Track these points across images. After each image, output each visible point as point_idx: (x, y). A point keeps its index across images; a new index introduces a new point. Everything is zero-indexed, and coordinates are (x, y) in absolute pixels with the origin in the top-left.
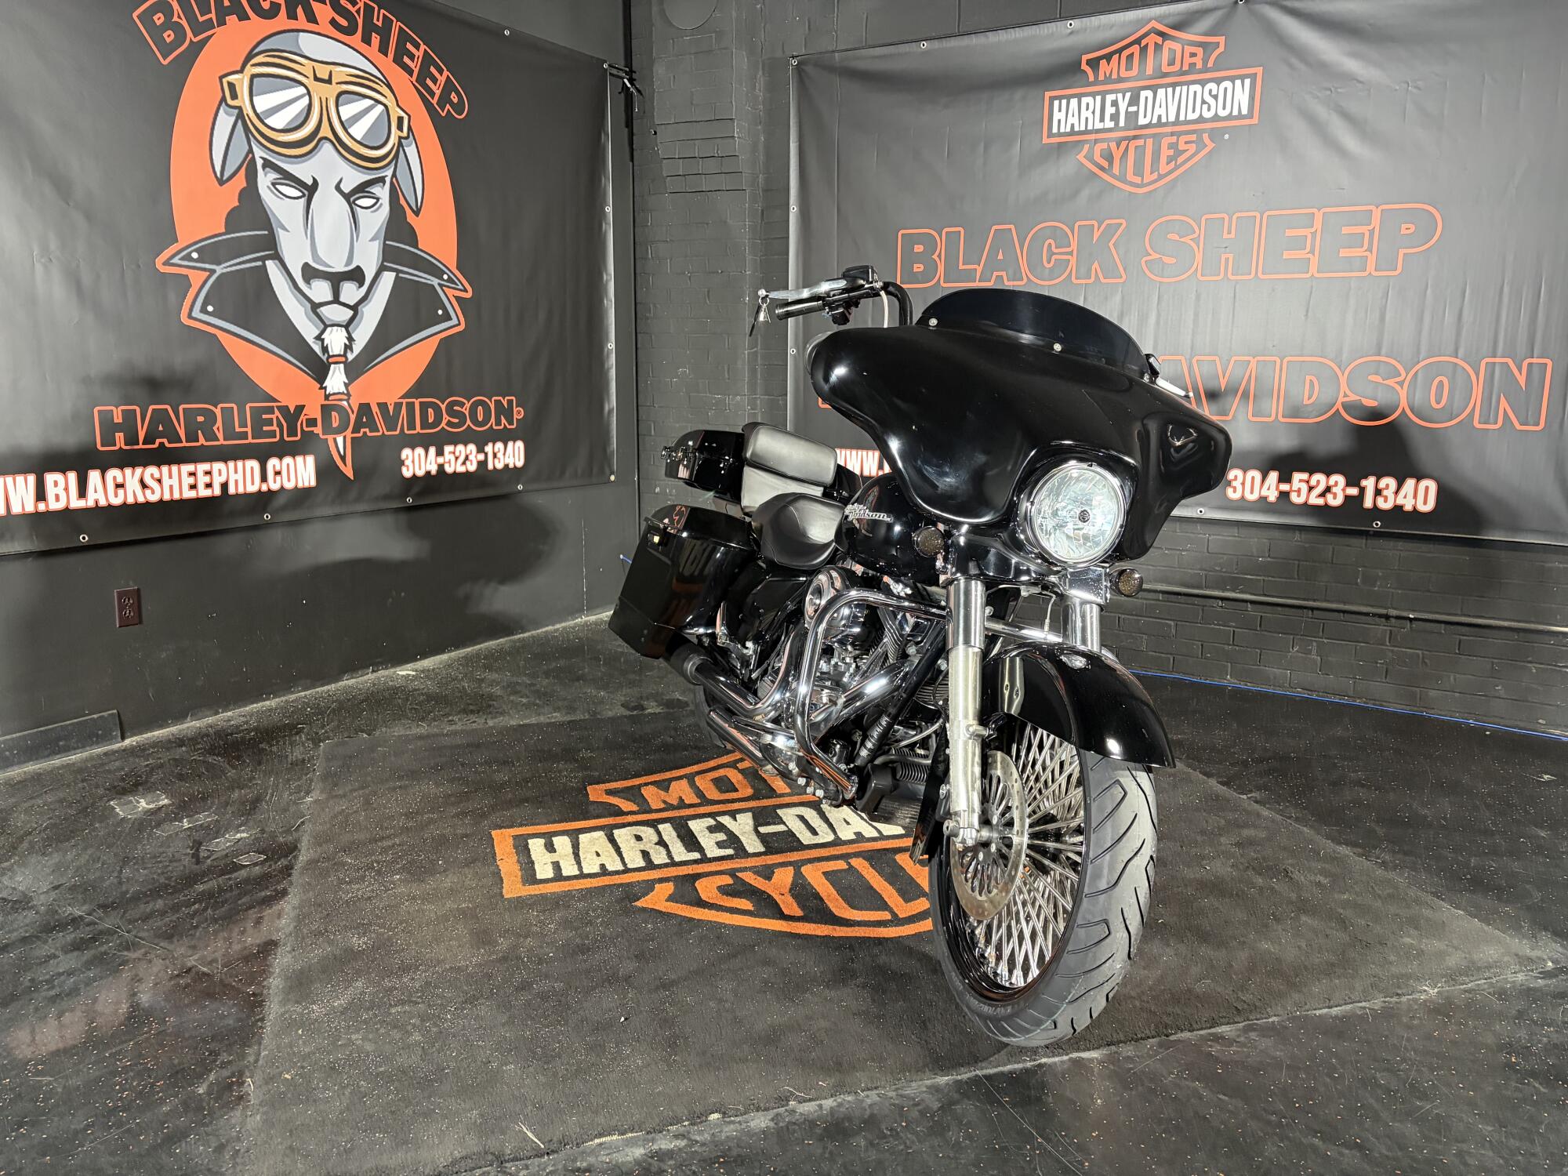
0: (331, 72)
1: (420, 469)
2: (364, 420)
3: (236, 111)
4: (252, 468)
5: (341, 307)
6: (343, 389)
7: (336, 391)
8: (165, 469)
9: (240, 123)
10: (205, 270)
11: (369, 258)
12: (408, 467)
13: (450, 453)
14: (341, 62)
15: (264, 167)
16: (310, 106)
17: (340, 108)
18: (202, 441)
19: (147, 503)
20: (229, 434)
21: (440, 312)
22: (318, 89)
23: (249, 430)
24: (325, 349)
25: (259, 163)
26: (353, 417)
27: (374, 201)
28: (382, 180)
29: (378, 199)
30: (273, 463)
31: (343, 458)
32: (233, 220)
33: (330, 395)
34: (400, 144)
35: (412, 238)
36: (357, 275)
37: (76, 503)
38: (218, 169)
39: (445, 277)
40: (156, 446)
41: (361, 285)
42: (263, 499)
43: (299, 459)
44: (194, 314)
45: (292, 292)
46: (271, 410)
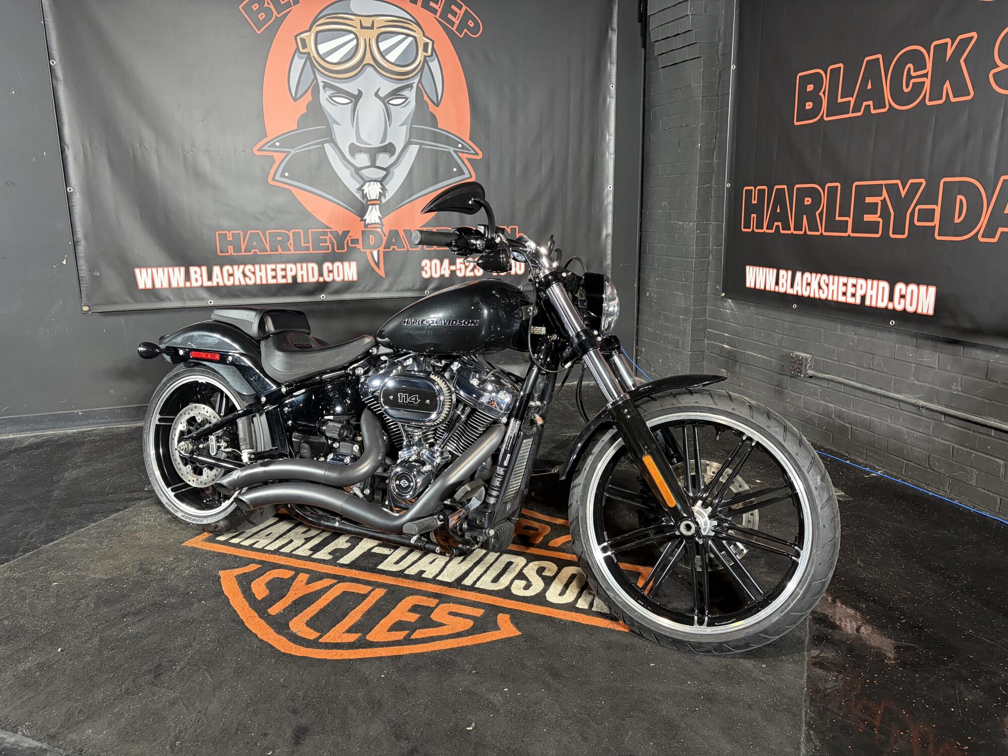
0: (373, 22)
1: (436, 273)
2: (394, 240)
3: (306, 55)
4: (313, 268)
5: (377, 169)
6: (378, 221)
7: (373, 222)
8: (257, 267)
9: (308, 61)
10: (284, 152)
11: (398, 138)
12: (426, 271)
13: (461, 263)
14: (381, 13)
15: (324, 87)
16: (357, 45)
17: (380, 44)
18: (280, 251)
19: (247, 285)
20: (297, 247)
21: (455, 170)
22: (363, 35)
23: (310, 245)
24: (364, 196)
25: (321, 85)
26: (385, 239)
27: (402, 100)
28: (411, 86)
29: (407, 99)
30: (327, 266)
31: (378, 264)
32: (303, 121)
33: (368, 224)
34: (425, 61)
35: (434, 121)
36: (389, 149)
37: (207, 284)
38: (293, 92)
39: (460, 146)
40: (252, 253)
41: (392, 154)
42: (322, 287)
43: (346, 264)
44: (276, 178)
45: (341, 161)
46: (325, 234)
